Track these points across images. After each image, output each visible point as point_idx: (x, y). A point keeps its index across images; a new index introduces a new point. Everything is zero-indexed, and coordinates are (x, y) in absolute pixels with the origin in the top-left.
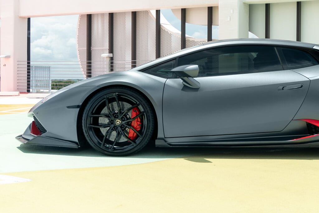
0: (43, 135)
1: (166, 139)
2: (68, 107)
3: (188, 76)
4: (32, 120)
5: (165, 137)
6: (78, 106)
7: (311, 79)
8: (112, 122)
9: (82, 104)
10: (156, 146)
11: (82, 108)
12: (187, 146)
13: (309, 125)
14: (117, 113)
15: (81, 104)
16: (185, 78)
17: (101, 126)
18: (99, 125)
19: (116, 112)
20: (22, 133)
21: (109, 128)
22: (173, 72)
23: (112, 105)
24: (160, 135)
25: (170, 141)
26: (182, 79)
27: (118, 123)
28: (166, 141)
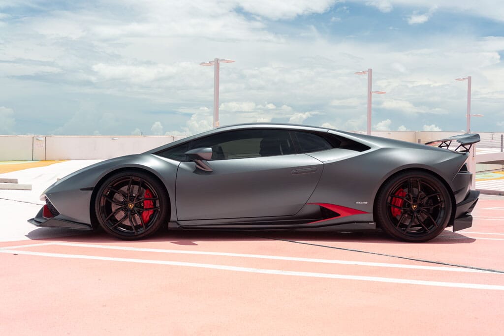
0: (56, 217)
1: (179, 222)
2: (81, 189)
3: (202, 159)
4: (45, 203)
5: (179, 220)
6: (91, 189)
7: (325, 163)
8: (126, 202)
9: (96, 186)
10: (169, 229)
11: (96, 190)
12: (200, 229)
13: (322, 209)
14: (135, 197)
15: (94, 186)
16: (199, 161)
17: (114, 202)
18: (113, 200)
19: (134, 195)
20: (34, 216)
21: (120, 207)
22: (187, 155)
23: (133, 188)
24: (173, 218)
25: (182, 223)
26: (196, 162)
27: (131, 206)
28: (178, 224)
